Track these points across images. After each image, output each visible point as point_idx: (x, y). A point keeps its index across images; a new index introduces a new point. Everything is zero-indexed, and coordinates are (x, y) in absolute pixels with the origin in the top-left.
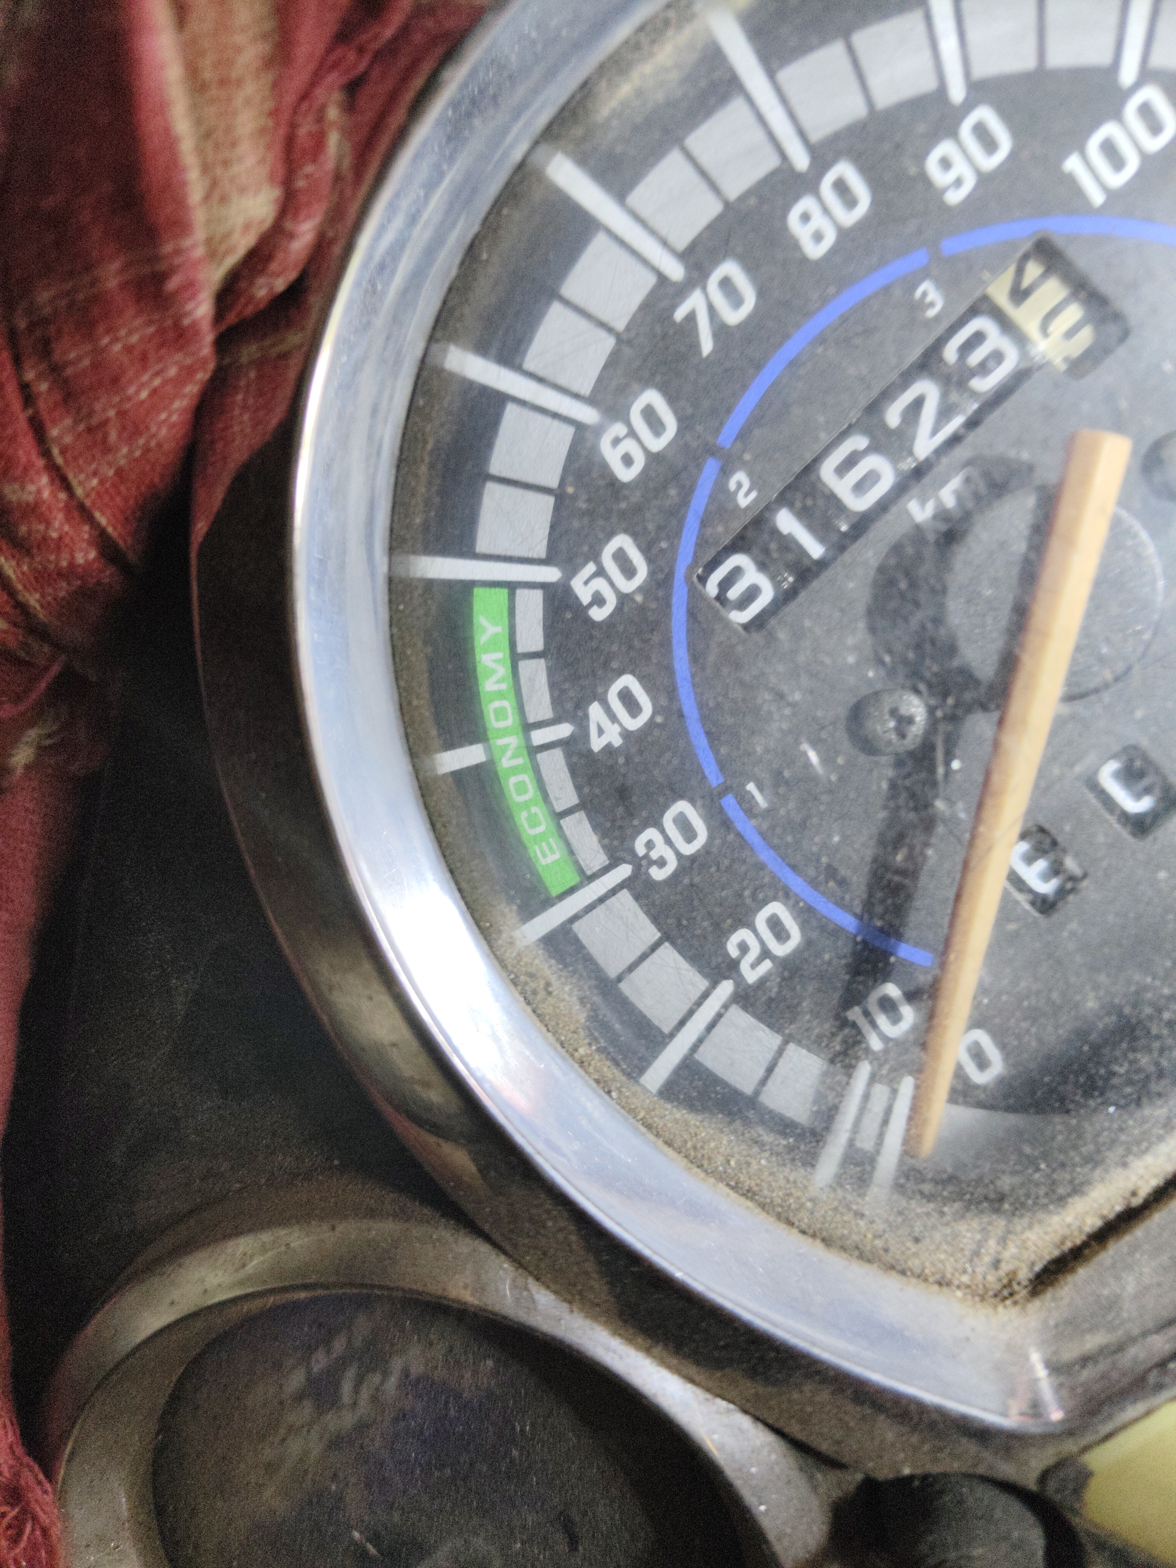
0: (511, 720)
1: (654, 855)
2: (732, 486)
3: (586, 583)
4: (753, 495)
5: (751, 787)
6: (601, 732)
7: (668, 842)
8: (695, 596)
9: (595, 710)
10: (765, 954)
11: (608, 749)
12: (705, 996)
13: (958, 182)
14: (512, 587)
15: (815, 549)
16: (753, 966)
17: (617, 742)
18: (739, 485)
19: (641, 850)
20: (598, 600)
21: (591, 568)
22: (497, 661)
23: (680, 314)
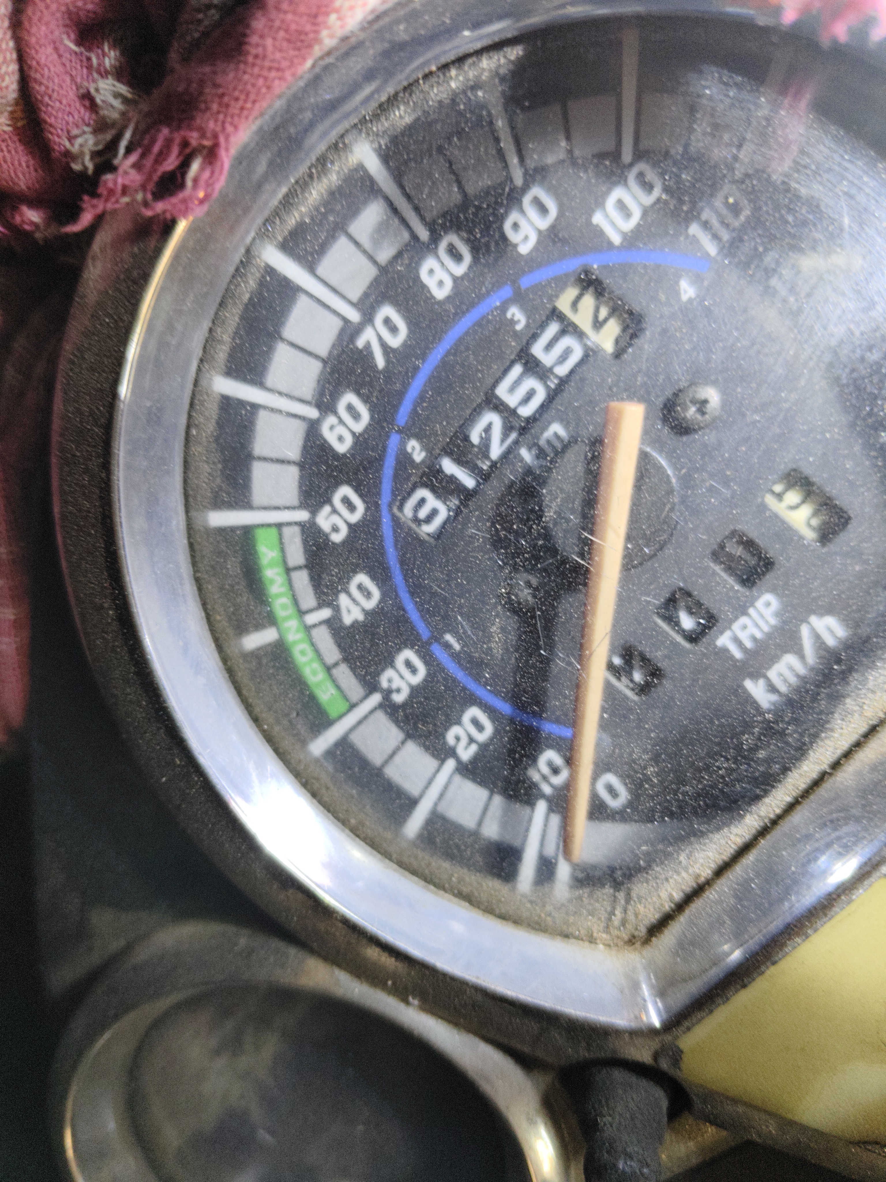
0: (291, 611)
1: (394, 686)
2: (409, 449)
3: (327, 518)
4: (423, 454)
5: (449, 638)
6: (349, 611)
7: (402, 677)
8: (396, 522)
9: (343, 600)
10: (471, 740)
11: (356, 622)
12: (438, 771)
13: (526, 238)
14: (279, 526)
15: (469, 482)
16: (466, 748)
17: (361, 617)
18: (413, 448)
19: (384, 684)
20: (335, 529)
21: (327, 509)
22: (276, 574)
23: (360, 343)
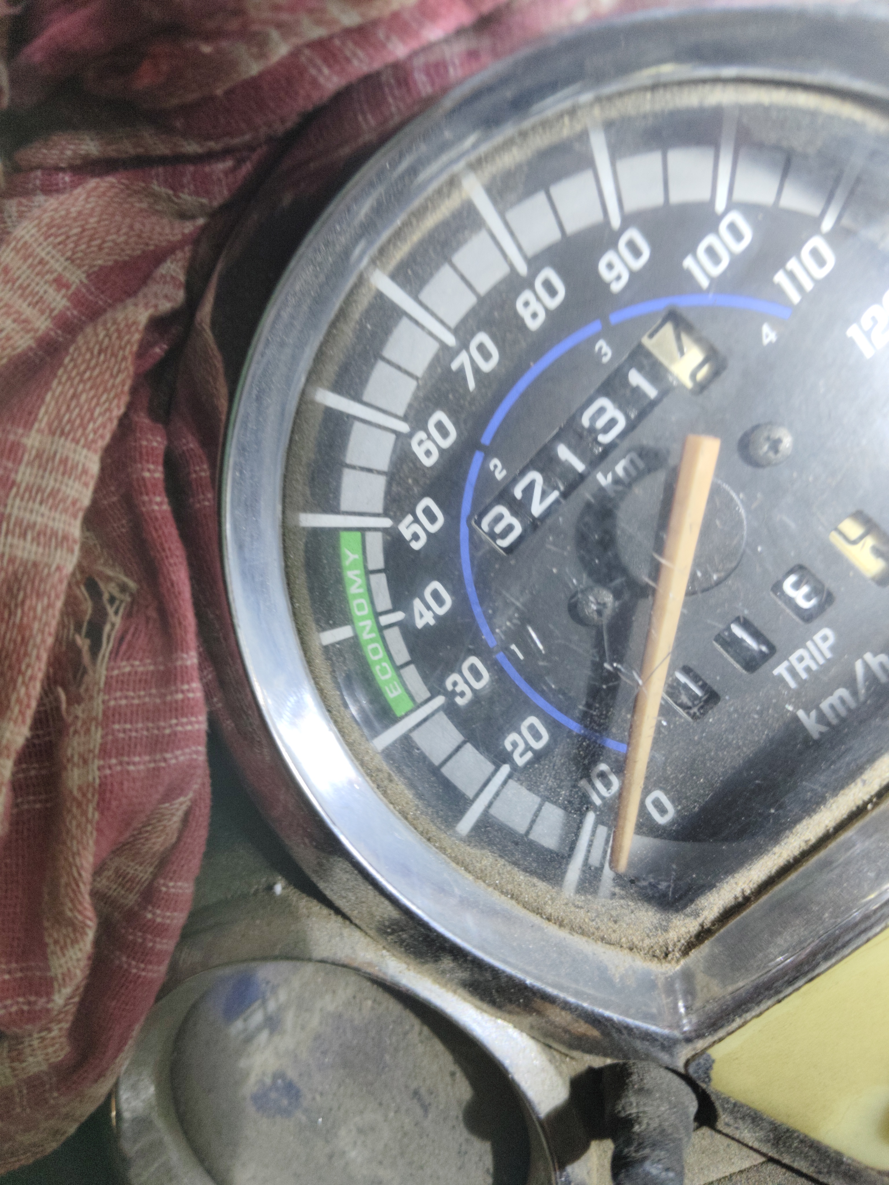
0: (367, 610)
1: (458, 689)
2: (492, 467)
3: (407, 527)
4: (504, 472)
5: (513, 647)
6: (421, 616)
7: (467, 682)
8: (473, 535)
9: (417, 604)
10: (528, 748)
11: (427, 626)
12: (494, 774)
13: (619, 277)
14: (363, 530)
16: (521, 756)
17: (432, 622)
18: (496, 466)
19: (450, 687)
20: (416, 537)
21: (409, 518)
22: (357, 576)
23: (454, 366)
